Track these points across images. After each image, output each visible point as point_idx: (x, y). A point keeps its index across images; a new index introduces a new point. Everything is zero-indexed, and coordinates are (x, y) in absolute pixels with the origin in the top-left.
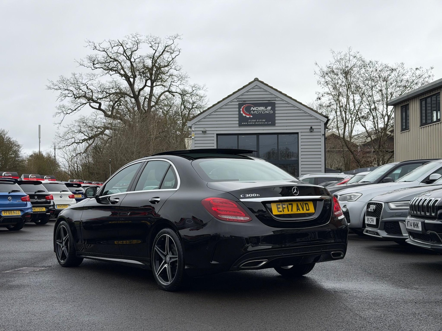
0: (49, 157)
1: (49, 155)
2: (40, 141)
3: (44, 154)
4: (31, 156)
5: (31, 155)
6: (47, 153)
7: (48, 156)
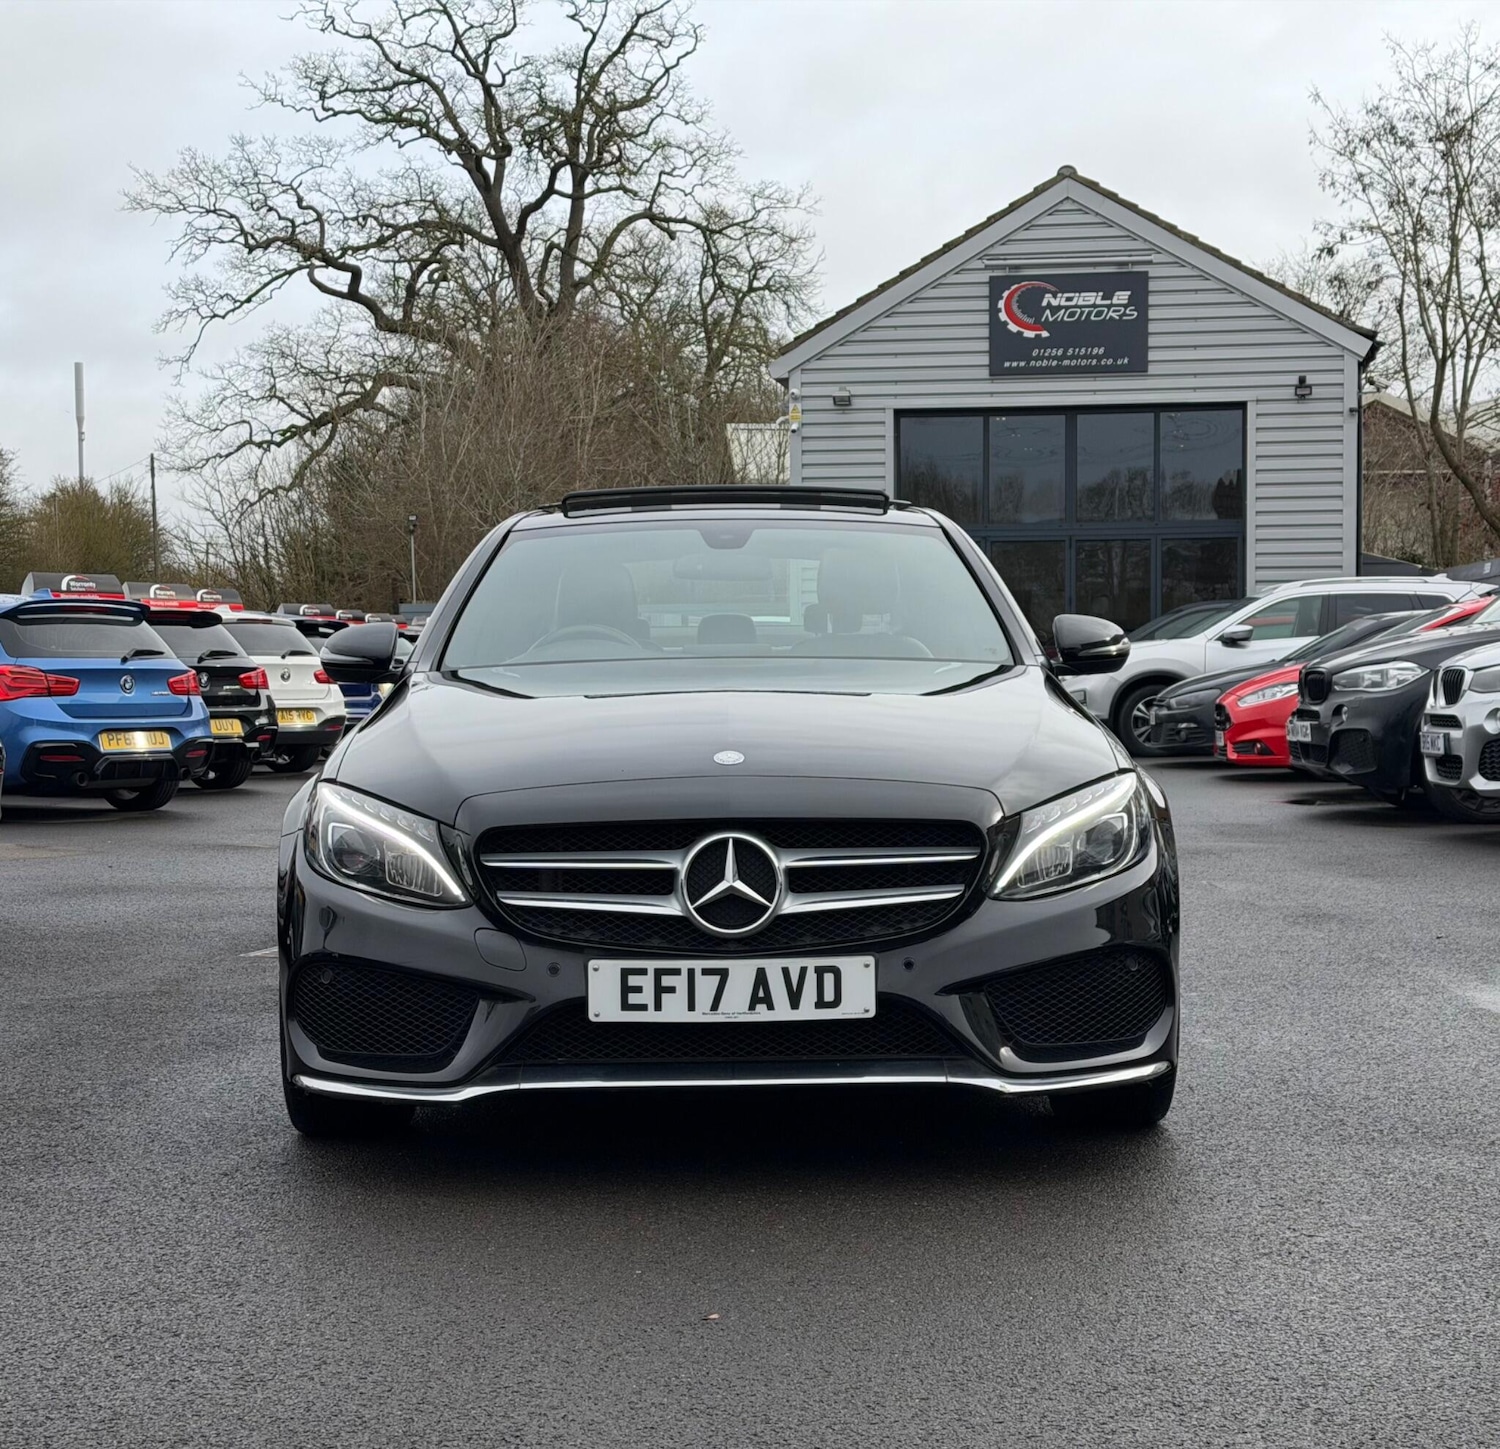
0: (124, 504)
1: (122, 494)
2: (81, 433)
3: (103, 490)
4: (49, 500)
5: (48, 495)
6: (115, 485)
7: (120, 501)
